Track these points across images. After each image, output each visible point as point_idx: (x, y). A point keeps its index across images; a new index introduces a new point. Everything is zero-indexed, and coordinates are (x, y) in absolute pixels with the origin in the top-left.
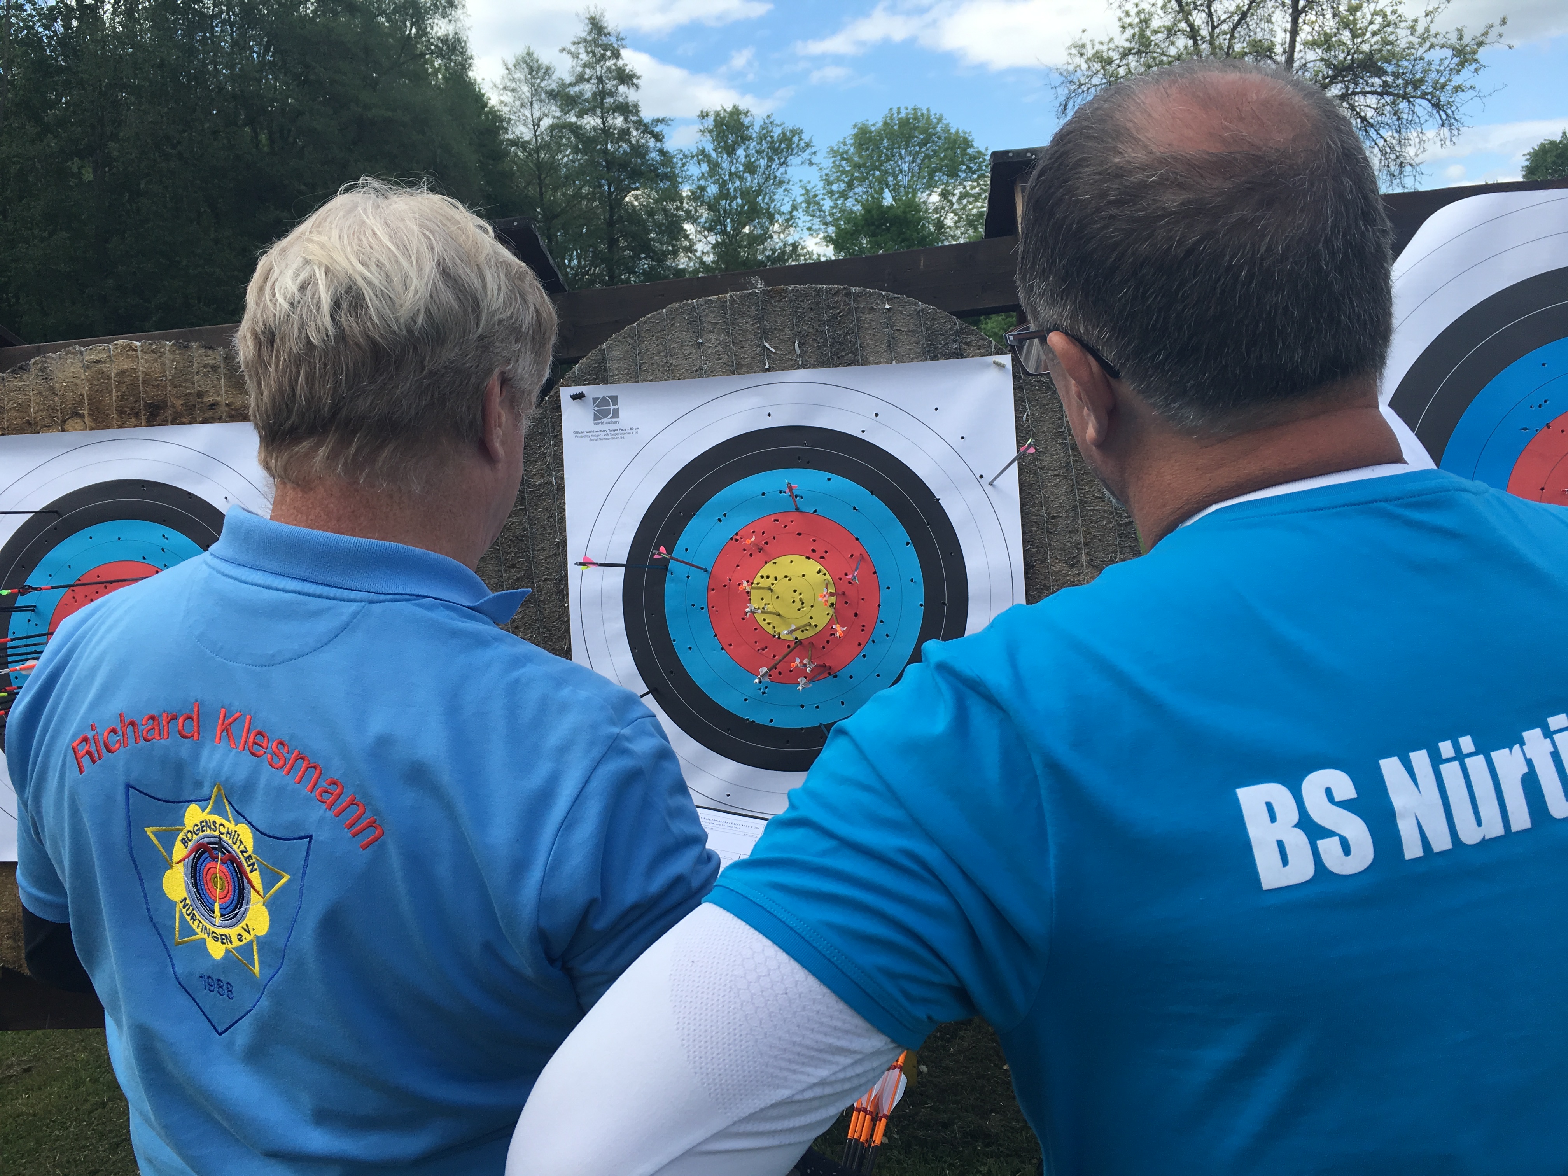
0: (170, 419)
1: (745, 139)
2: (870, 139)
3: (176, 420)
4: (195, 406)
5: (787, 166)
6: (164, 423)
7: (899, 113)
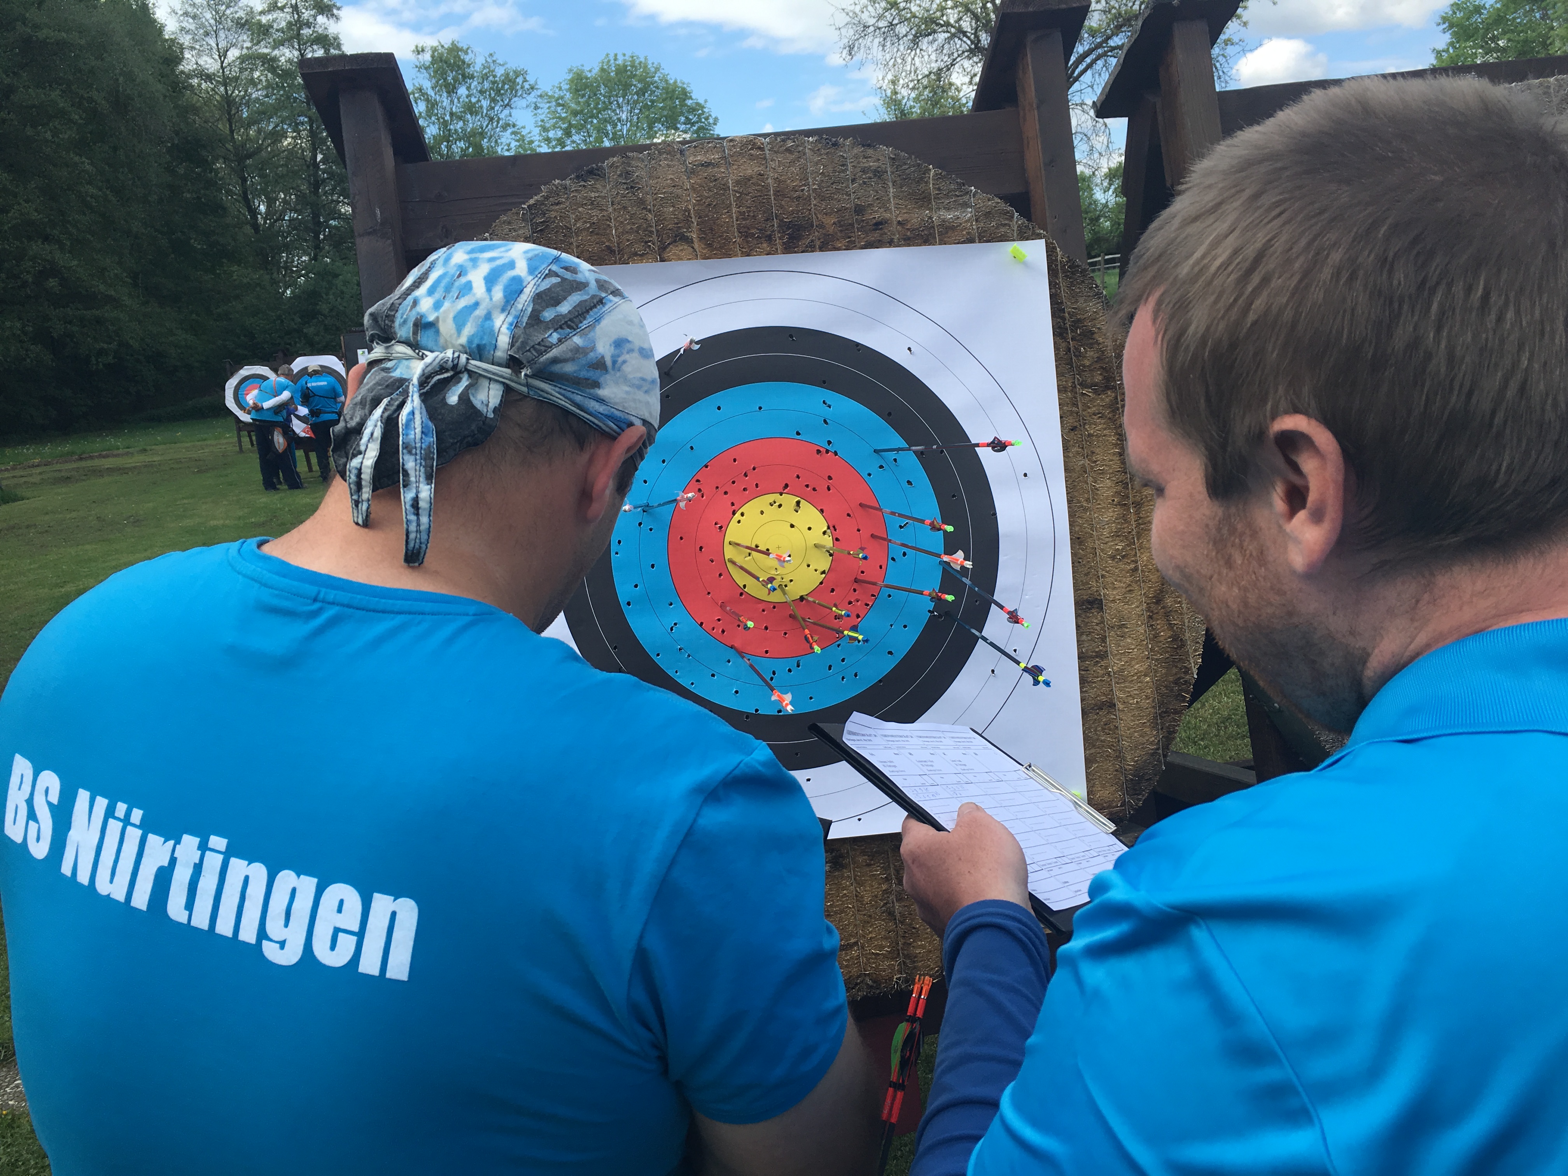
0: (818, 243)
1: (467, 77)
2: (586, 86)
3: (827, 245)
4: (852, 225)
5: (512, 108)
6: (810, 248)
7: (615, 59)
